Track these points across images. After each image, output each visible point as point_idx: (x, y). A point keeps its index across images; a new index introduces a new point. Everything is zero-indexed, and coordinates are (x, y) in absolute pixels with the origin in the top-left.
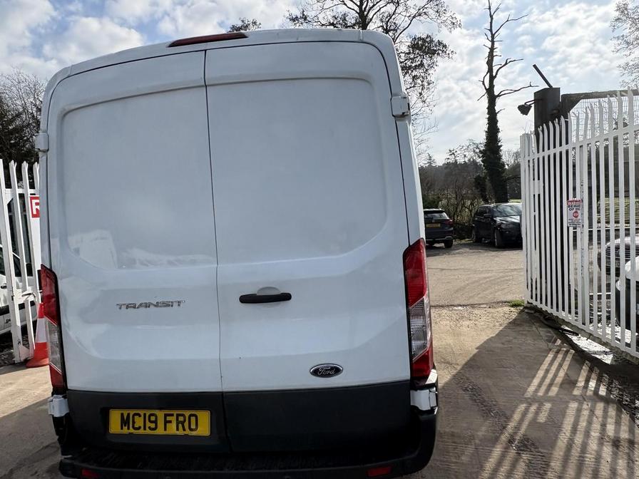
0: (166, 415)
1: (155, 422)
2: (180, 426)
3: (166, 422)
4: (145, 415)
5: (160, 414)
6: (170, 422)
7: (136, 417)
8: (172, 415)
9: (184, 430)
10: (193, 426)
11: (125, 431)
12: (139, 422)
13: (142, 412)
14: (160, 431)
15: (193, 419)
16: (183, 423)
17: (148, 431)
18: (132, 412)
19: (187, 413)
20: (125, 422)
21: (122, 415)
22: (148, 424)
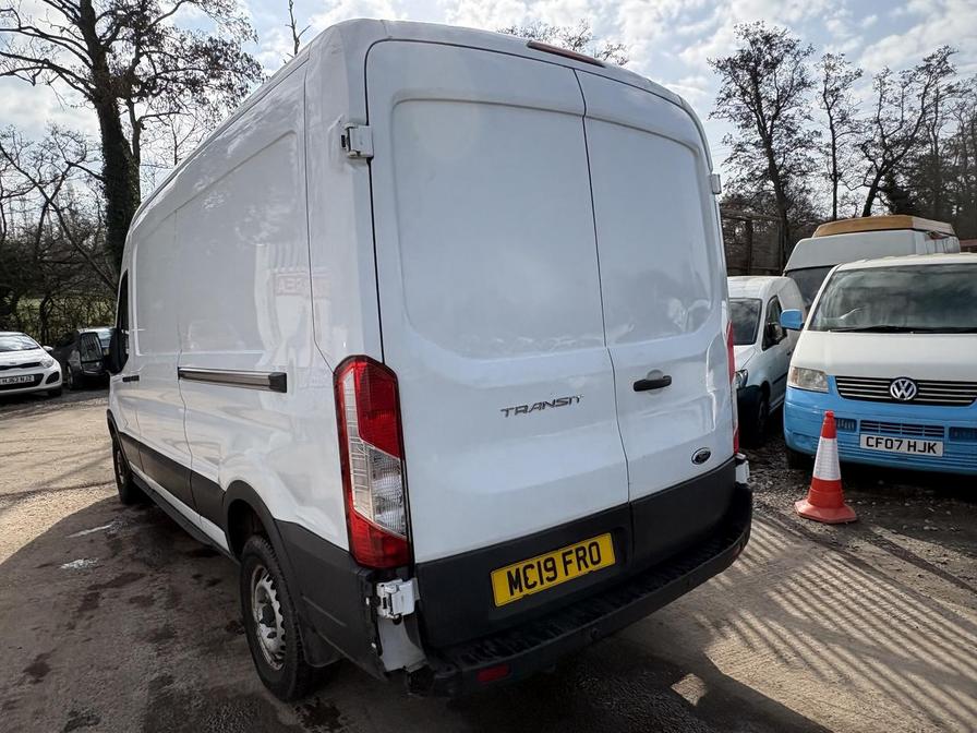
0: (564, 555)
1: (554, 569)
2: (582, 562)
3: (566, 563)
4: (539, 563)
5: (557, 556)
6: (570, 562)
7: (529, 571)
8: (571, 552)
9: (587, 566)
10: (595, 558)
11: (518, 595)
12: (533, 575)
13: (534, 562)
14: (561, 578)
15: (594, 548)
16: (583, 558)
17: (547, 584)
18: (521, 566)
19: (586, 544)
20: (514, 583)
21: (509, 573)
22: (546, 574)
